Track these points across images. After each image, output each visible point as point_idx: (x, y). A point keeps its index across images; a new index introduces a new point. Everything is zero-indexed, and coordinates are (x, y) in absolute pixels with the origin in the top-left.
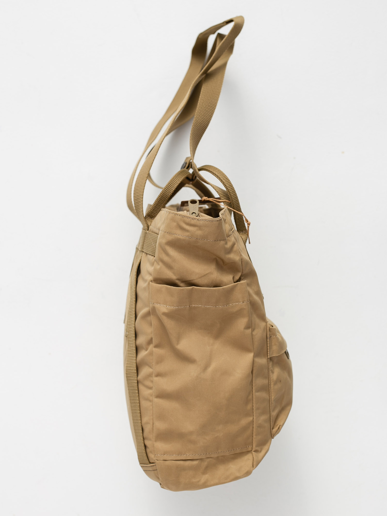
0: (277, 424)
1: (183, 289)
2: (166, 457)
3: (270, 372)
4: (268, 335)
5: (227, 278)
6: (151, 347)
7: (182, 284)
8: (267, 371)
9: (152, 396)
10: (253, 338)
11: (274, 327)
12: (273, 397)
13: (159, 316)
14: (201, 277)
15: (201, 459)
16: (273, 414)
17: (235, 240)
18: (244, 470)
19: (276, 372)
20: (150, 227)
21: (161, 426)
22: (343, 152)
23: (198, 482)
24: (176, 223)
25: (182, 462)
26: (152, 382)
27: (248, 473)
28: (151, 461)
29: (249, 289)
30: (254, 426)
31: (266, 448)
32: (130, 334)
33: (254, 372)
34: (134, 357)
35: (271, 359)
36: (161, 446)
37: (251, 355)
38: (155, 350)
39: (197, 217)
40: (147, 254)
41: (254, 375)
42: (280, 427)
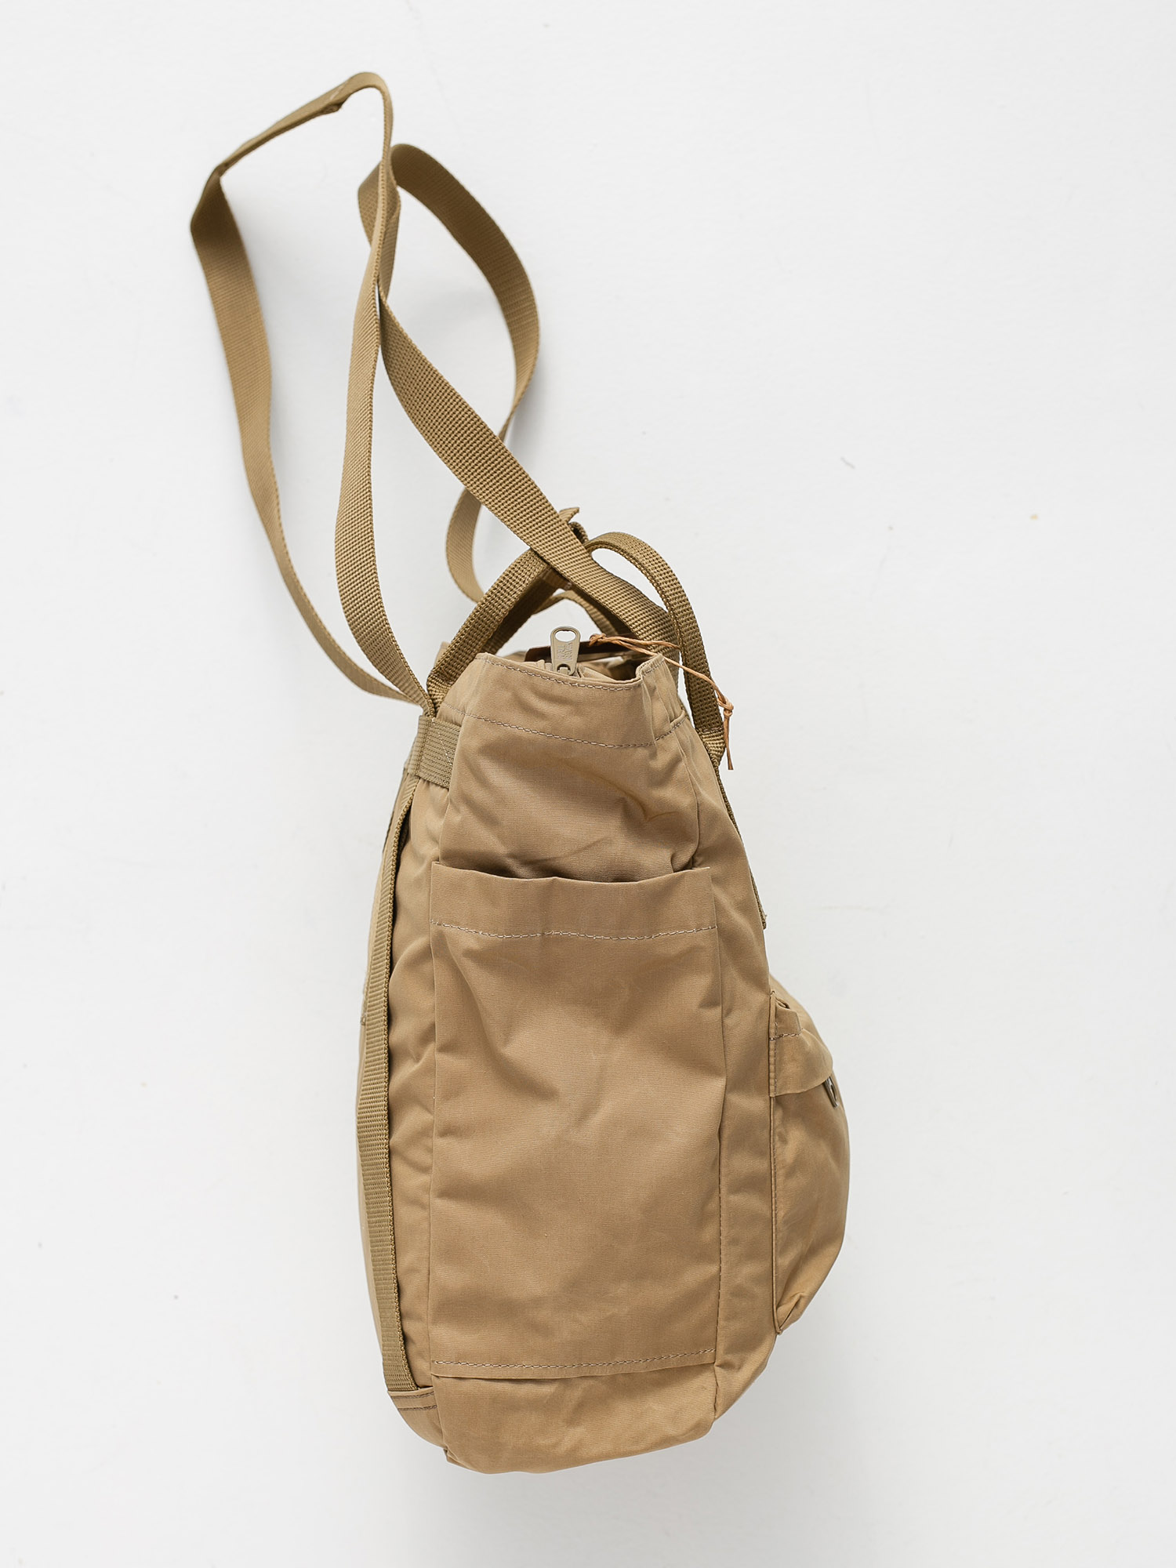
0: (791, 1294)
1: (524, 884)
2: (461, 1370)
3: (777, 1138)
4: (772, 1031)
5: (655, 858)
6: (430, 1050)
7: (522, 871)
8: (767, 1136)
9: (429, 1194)
10: (726, 1034)
11: (792, 1009)
12: (781, 1214)
13: (456, 961)
14: (580, 851)
15: (564, 1381)
16: (780, 1261)
17: (680, 749)
18: (690, 1418)
19: (794, 1142)
20: (442, 707)
21: (451, 1278)
22: (1034, 517)
23: (555, 1446)
24: (510, 694)
25: (507, 1386)
26: (430, 1150)
27: (699, 1429)
28: (421, 1382)
29: (717, 891)
30: (722, 1291)
31: (755, 1358)
32: (373, 1015)
33: (726, 1133)
34: (383, 1080)
35: (779, 1100)
36: (448, 1337)
37: (719, 1084)
38: (440, 1058)
39: (571, 678)
40: (428, 782)
41: (725, 1142)
42: (802, 1302)
